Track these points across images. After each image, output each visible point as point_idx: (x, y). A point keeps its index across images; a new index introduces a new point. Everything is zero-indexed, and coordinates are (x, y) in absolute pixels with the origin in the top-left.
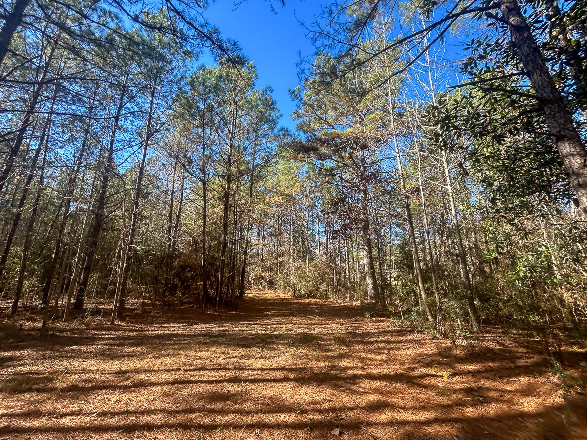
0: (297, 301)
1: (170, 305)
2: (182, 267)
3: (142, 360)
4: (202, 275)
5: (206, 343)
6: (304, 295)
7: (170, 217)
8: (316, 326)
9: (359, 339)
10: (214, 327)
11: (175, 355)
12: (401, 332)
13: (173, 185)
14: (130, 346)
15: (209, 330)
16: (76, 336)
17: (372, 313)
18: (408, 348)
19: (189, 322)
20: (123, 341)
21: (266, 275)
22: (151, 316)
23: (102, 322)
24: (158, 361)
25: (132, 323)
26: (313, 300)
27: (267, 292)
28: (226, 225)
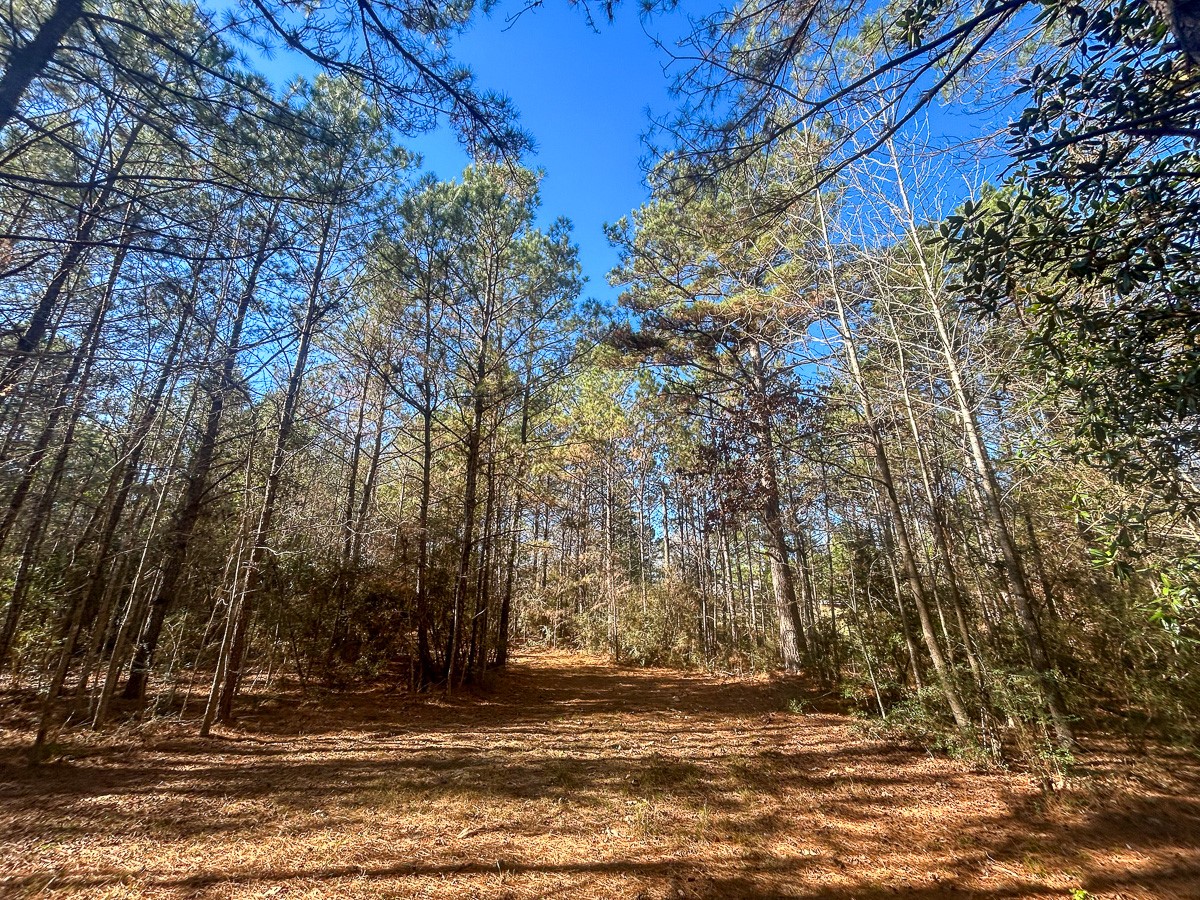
0: (625, 674)
1: (342, 686)
2: (373, 598)
3: (259, 840)
4: (415, 617)
5: (423, 786)
6: (638, 661)
7: (352, 489)
8: (680, 735)
9: (795, 772)
10: (444, 741)
11: (347, 822)
12: (890, 753)
13: (361, 421)
14: (238, 797)
15: (431, 748)
16: (116, 766)
17: (805, 702)
18: (928, 798)
19: (384, 728)
20: (222, 783)
21: (553, 614)
22: (297, 713)
23: (181, 729)
24: (303, 844)
25: (251, 731)
26: (660, 672)
27: (556, 652)
28: (471, 504)
